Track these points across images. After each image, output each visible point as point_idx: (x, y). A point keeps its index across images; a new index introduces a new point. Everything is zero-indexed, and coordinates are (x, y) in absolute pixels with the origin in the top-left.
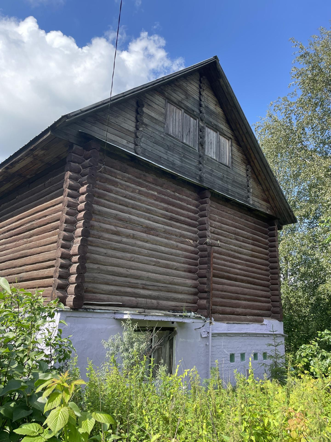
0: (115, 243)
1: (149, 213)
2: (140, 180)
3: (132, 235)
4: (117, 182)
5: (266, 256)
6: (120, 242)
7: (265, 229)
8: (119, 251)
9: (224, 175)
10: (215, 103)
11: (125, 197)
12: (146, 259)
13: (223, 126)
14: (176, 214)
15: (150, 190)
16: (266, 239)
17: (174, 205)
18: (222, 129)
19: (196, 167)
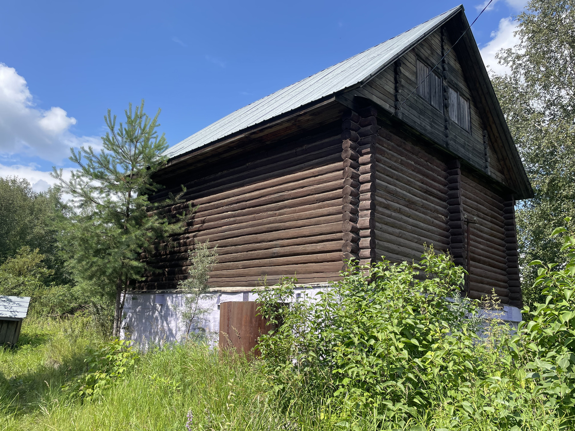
0: (387, 218)
1: (409, 185)
2: (401, 149)
3: (398, 209)
4: (384, 151)
5: (502, 235)
6: (390, 216)
7: (501, 204)
8: (389, 226)
9: (466, 142)
10: (455, 58)
11: (390, 167)
12: (410, 236)
13: (462, 85)
14: (429, 187)
15: (409, 159)
16: (502, 216)
17: (427, 176)
18: (462, 88)
19: (442, 132)
